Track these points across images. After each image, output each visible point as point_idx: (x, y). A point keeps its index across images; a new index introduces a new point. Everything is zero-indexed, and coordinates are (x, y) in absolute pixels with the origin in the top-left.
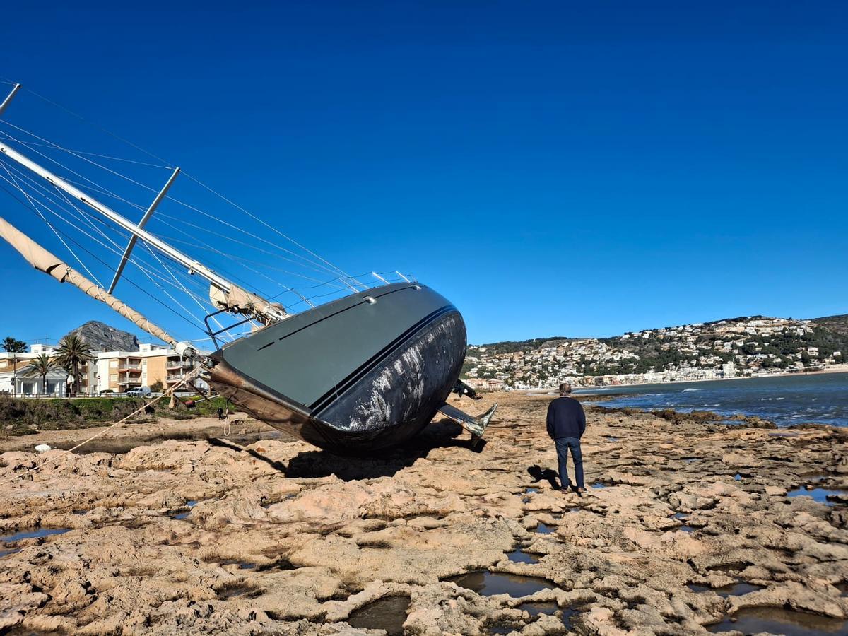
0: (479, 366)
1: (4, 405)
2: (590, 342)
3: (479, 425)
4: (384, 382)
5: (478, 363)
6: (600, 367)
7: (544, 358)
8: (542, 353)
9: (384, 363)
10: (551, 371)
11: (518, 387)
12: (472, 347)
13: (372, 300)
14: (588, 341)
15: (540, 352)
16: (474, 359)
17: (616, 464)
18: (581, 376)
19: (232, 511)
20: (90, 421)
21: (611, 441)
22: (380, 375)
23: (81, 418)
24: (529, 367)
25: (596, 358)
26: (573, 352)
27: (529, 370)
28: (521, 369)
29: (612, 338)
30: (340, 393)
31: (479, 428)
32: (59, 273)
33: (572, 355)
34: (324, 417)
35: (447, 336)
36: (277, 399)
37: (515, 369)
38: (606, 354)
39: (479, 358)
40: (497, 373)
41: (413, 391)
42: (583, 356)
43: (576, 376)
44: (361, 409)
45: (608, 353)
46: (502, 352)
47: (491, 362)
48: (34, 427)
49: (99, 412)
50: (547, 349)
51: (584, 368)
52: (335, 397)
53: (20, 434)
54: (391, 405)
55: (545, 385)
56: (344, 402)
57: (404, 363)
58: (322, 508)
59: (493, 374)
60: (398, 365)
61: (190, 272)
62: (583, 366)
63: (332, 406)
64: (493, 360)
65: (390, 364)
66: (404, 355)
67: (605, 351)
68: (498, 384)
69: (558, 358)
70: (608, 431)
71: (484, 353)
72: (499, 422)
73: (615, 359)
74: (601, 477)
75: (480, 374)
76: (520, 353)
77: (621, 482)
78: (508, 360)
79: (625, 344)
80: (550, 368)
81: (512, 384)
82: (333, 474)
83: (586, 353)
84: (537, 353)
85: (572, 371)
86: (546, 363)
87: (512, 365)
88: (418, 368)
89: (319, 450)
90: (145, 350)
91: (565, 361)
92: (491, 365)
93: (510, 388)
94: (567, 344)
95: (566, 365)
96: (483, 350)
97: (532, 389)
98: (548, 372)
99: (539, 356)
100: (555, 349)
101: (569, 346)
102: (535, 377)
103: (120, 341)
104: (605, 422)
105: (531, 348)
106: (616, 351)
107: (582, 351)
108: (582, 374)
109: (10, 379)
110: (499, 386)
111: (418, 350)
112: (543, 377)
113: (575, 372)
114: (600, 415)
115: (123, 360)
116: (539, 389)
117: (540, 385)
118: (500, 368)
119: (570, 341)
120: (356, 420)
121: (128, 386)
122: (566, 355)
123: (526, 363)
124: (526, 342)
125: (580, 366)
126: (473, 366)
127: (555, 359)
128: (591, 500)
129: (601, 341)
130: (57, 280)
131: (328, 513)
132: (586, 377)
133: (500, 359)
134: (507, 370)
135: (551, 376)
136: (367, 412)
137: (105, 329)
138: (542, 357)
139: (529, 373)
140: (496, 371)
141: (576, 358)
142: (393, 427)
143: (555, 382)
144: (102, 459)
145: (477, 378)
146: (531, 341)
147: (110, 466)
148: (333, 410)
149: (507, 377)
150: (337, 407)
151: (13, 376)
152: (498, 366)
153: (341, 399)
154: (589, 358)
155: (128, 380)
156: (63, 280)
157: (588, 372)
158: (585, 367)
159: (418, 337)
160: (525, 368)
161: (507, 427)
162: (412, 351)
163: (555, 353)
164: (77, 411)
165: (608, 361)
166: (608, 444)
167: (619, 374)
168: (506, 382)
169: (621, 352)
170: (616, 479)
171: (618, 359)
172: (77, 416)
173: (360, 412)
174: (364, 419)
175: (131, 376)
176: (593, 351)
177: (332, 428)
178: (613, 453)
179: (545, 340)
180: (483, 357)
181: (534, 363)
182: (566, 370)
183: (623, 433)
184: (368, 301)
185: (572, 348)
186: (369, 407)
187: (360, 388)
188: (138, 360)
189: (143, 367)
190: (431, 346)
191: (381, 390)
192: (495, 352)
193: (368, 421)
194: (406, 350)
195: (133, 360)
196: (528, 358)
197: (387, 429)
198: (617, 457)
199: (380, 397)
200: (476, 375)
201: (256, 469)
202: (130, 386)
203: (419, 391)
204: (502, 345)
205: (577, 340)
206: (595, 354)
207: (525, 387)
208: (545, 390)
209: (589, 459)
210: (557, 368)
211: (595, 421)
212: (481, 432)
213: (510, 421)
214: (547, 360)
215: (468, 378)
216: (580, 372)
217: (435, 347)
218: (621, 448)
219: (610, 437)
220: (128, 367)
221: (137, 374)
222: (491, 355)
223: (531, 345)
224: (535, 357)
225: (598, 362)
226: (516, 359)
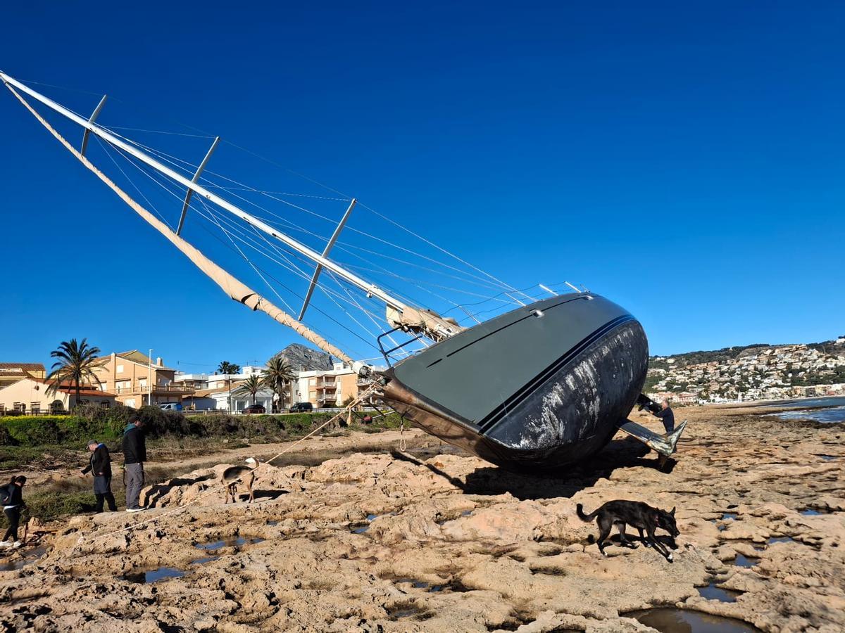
0: (668, 379)
1: (221, 422)
2: (797, 349)
3: (666, 443)
4: (555, 398)
5: (667, 375)
6: (810, 375)
7: (743, 368)
8: (740, 362)
9: (555, 378)
10: (752, 382)
11: (714, 401)
12: (658, 359)
13: (539, 313)
14: (794, 347)
15: (738, 361)
16: (662, 371)
17: (834, 488)
18: (787, 386)
19: (407, 527)
20: (292, 435)
21: (826, 461)
22: (551, 391)
23: (284, 432)
24: (726, 378)
25: (805, 365)
26: (777, 360)
27: (726, 382)
28: (716, 380)
29: (823, 343)
30: (508, 410)
31: (667, 446)
32: (251, 302)
33: (776, 363)
34: (494, 434)
35: (624, 348)
36: (447, 416)
37: (709, 381)
38: (816, 360)
39: (668, 370)
40: (689, 386)
41: (588, 407)
42: (789, 365)
43: (782, 387)
44: (532, 426)
45: (820, 360)
46: (694, 363)
47: (682, 374)
48: (245, 441)
49: (300, 427)
50: (746, 358)
51: (792, 378)
52: (503, 414)
53: (235, 448)
54: (564, 422)
55: (746, 398)
56: (513, 418)
57: (576, 377)
58: (494, 528)
59: (684, 387)
60: (570, 380)
61: (368, 295)
62: (790, 375)
63: (501, 423)
64: (684, 371)
65: (562, 380)
66: (576, 369)
67: (816, 357)
68: (690, 397)
69: (759, 367)
70: (821, 449)
71: (673, 364)
72: (691, 440)
73: (829, 366)
74: (814, 502)
75: (669, 387)
76: (715, 363)
77: (840, 509)
78: (702, 371)
79: (840, 349)
80: (750, 379)
81: (707, 398)
82: (507, 493)
83: (793, 361)
84: (735, 362)
85: (777, 381)
86: (746, 373)
87: (706, 376)
88: (592, 383)
89: (494, 466)
90: (338, 369)
91: (768, 371)
92: (682, 377)
93: (705, 401)
94: (770, 351)
95: (769, 375)
96: (671, 361)
97: (730, 402)
98: (749, 383)
99: (737, 366)
100: (756, 357)
101: (772, 353)
102: (733, 388)
103: (318, 361)
104: (818, 439)
105: (728, 357)
106: (830, 357)
107: (788, 358)
108: (789, 384)
109: (226, 398)
110: (692, 400)
111: (592, 364)
112: (744, 390)
113: (780, 382)
114: (812, 431)
115: (320, 379)
116: (739, 402)
117: (740, 397)
118: (691, 380)
119: (774, 348)
120: (526, 437)
121: (325, 402)
122: (769, 364)
123: (722, 374)
124: (721, 351)
125: (786, 375)
126: (661, 378)
127: (756, 369)
128: (801, 529)
129: (811, 346)
130: (250, 308)
131: (501, 534)
132: (795, 387)
133: (691, 371)
134: (700, 382)
135: (752, 387)
136: (538, 430)
137: (305, 351)
138: (741, 366)
139: (726, 385)
140: (687, 384)
141: (782, 366)
142: (567, 445)
143: (758, 393)
144: (296, 471)
145: (666, 391)
146: (727, 349)
147: (303, 478)
148: (502, 428)
149: (700, 390)
150: (507, 424)
151: (228, 395)
152: (690, 378)
153: (510, 416)
154: (797, 366)
155: (325, 397)
156: (255, 309)
157: (796, 382)
158: (792, 376)
159: (591, 350)
160: (722, 379)
161: (700, 444)
162: (585, 365)
163: (755, 362)
164: (282, 426)
165: (820, 369)
166: (822, 464)
167: (835, 383)
168: (700, 395)
169: (836, 358)
170: (832, 506)
171: (833, 366)
172: (282, 430)
173: (531, 429)
174: (535, 437)
175: (327, 393)
176: (801, 358)
177: (501, 446)
178: (828, 474)
179: (744, 348)
180: (672, 369)
181: (732, 373)
182: (770, 381)
183: (841, 452)
184: (536, 315)
185: (776, 356)
186: (541, 424)
187: (530, 404)
188: (332, 378)
189: (338, 384)
190: (607, 359)
191: (552, 406)
192: (686, 363)
193: (540, 440)
194: (578, 364)
195: (328, 379)
196: (725, 368)
197: (561, 447)
198: (834, 479)
199: (552, 414)
200: (665, 388)
201: (434, 483)
202: (326, 402)
203: (594, 407)
204: (693, 354)
205: (781, 346)
206: (804, 361)
207: (722, 399)
208: (746, 403)
209: (798, 481)
210: (758, 378)
211: (806, 437)
212: (668, 451)
213: (704, 438)
214: (746, 370)
215: (656, 391)
216: (787, 382)
217: (611, 359)
218: (839, 469)
219: (825, 455)
220: (324, 384)
221: (331, 391)
222: (681, 366)
223: (727, 354)
224: (733, 367)
225: (808, 371)
226: (711, 370)
